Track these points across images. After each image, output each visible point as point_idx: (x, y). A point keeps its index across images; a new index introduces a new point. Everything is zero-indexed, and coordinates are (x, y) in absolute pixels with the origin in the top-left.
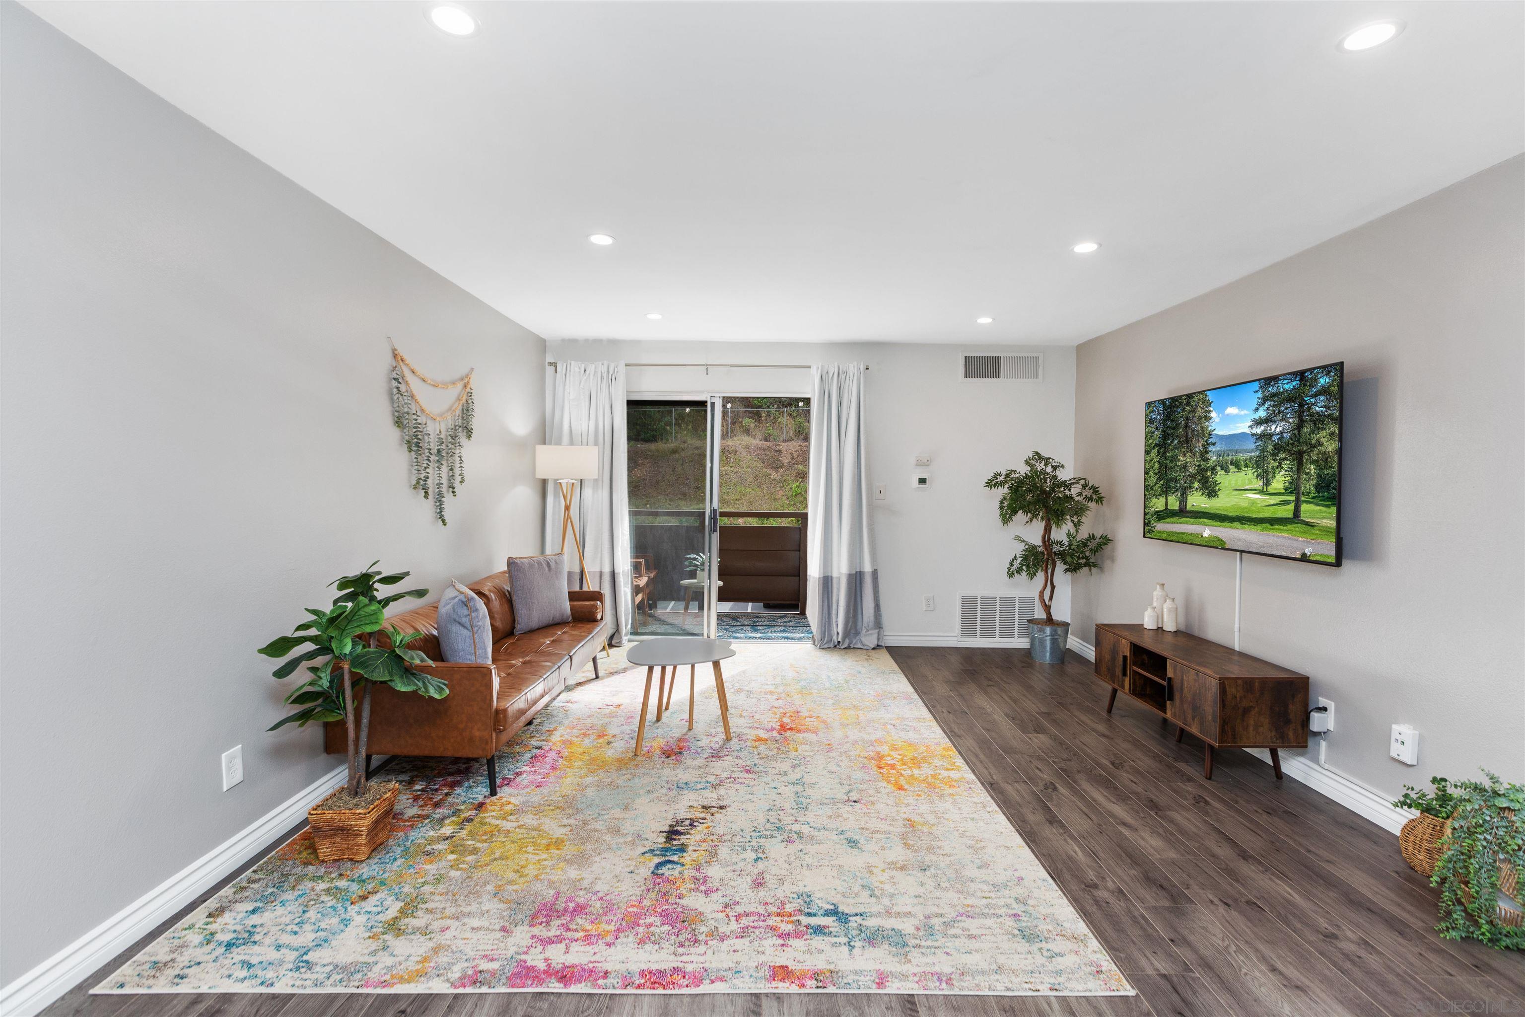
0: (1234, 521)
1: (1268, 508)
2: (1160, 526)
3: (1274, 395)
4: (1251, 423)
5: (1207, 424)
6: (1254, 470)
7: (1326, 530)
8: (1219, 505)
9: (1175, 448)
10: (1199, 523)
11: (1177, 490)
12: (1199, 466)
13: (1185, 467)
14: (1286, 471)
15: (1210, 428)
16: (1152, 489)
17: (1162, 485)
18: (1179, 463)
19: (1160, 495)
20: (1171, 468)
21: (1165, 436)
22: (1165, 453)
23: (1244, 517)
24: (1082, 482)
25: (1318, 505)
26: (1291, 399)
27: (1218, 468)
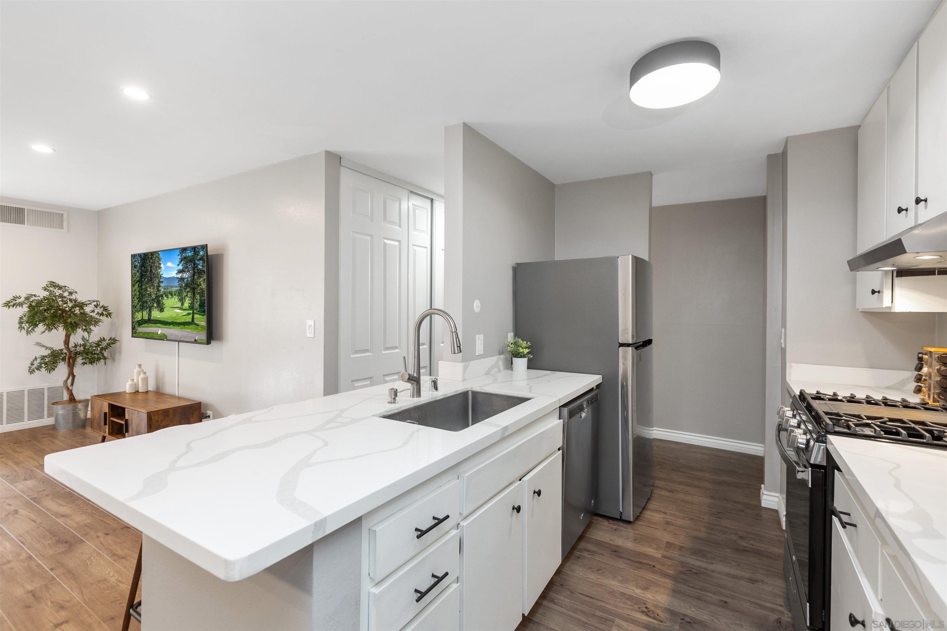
0: (170, 325)
1: (183, 317)
2: (140, 329)
3: (185, 258)
4: (176, 272)
5: (159, 270)
6: (178, 297)
7: (202, 327)
8: (164, 316)
9: (146, 284)
10: (157, 327)
11: (147, 308)
12: (156, 294)
13: (150, 295)
14: (189, 298)
15: (161, 273)
16: (136, 307)
17: (140, 305)
18: (148, 292)
19: (139, 311)
20: (145, 295)
21: (142, 276)
22: (141, 286)
23: (174, 322)
24: (95, 303)
25: (200, 315)
26: (191, 261)
27: (164, 296)
